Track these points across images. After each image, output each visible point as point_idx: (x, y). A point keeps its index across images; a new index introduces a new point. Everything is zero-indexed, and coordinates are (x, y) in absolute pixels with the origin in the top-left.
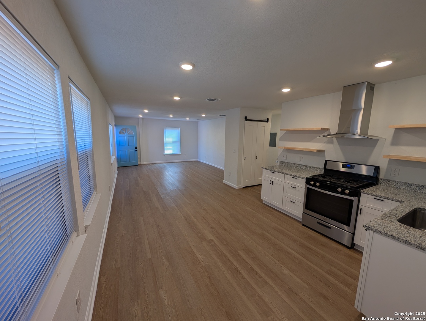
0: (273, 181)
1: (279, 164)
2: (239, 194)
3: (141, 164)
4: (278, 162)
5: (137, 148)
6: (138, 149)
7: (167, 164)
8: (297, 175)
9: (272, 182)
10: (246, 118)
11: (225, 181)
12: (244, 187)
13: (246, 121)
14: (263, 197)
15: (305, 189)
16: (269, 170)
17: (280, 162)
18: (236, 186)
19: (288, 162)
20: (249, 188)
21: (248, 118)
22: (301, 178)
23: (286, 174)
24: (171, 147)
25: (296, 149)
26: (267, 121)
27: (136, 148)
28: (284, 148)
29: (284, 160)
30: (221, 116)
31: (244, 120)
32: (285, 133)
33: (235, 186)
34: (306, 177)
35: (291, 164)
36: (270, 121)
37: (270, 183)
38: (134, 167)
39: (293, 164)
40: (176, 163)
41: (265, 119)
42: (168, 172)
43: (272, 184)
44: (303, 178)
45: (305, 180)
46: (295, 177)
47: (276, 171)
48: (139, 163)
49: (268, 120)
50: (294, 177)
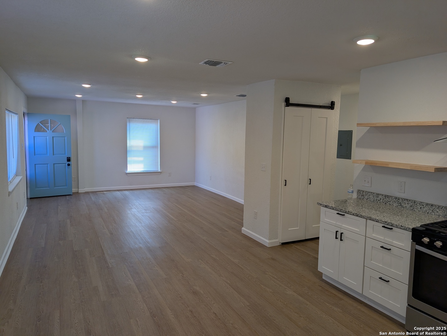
0: (342, 234)
1: (355, 195)
2: (273, 259)
3: (78, 193)
4: (352, 192)
5: (72, 159)
6: (72, 162)
7: (131, 191)
8: (393, 222)
9: (339, 236)
10: (287, 100)
11: (245, 230)
12: (283, 244)
13: (288, 106)
14: (322, 267)
15: (411, 252)
16: (333, 209)
17: (359, 191)
18: (268, 241)
19: (374, 193)
20: (294, 245)
21: (291, 101)
22: (402, 228)
23: (370, 219)
24: (141, 159)
25: (390, 166)
26: (332, 106)
27: (69, 160)
28: (366, 163)
29: (366, 188)
30: (239, 96)
31: (284, 104)
32: (368, 131)
33: (266, 241)
34: (411, 227)
35: (380, 197)
36: (337, 106)
37: (336, 238)
38: (64, 197)
39: (386, 196)
40: (150, 191)
41: (327, 102)
42: (132, 209)
43: (341, 240)
44: (405, 229)
45: (410, 234)
46: (388, 227)
47: (348, 213)
48: (74, 190)
49: (334, 104)
50: (386, 226)
